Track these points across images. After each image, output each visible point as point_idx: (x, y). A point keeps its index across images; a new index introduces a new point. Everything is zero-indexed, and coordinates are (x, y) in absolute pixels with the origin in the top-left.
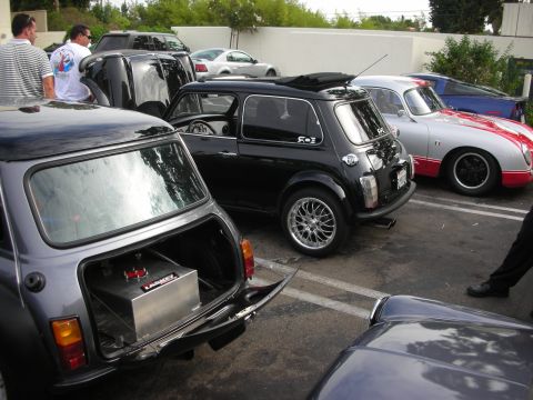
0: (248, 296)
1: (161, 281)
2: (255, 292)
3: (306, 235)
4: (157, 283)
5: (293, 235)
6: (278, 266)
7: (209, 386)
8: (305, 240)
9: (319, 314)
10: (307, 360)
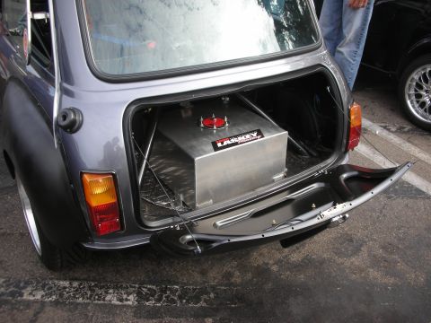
0: (345, 176)
1: (240, 139)
2: (355, 173)
3: (423, 105)
4: (233, 140)
5: (409, 102)
6: (385, 133)
7: (275, 268)
8: (421, 111)
9: (421, 203)
10: (397, 262)
